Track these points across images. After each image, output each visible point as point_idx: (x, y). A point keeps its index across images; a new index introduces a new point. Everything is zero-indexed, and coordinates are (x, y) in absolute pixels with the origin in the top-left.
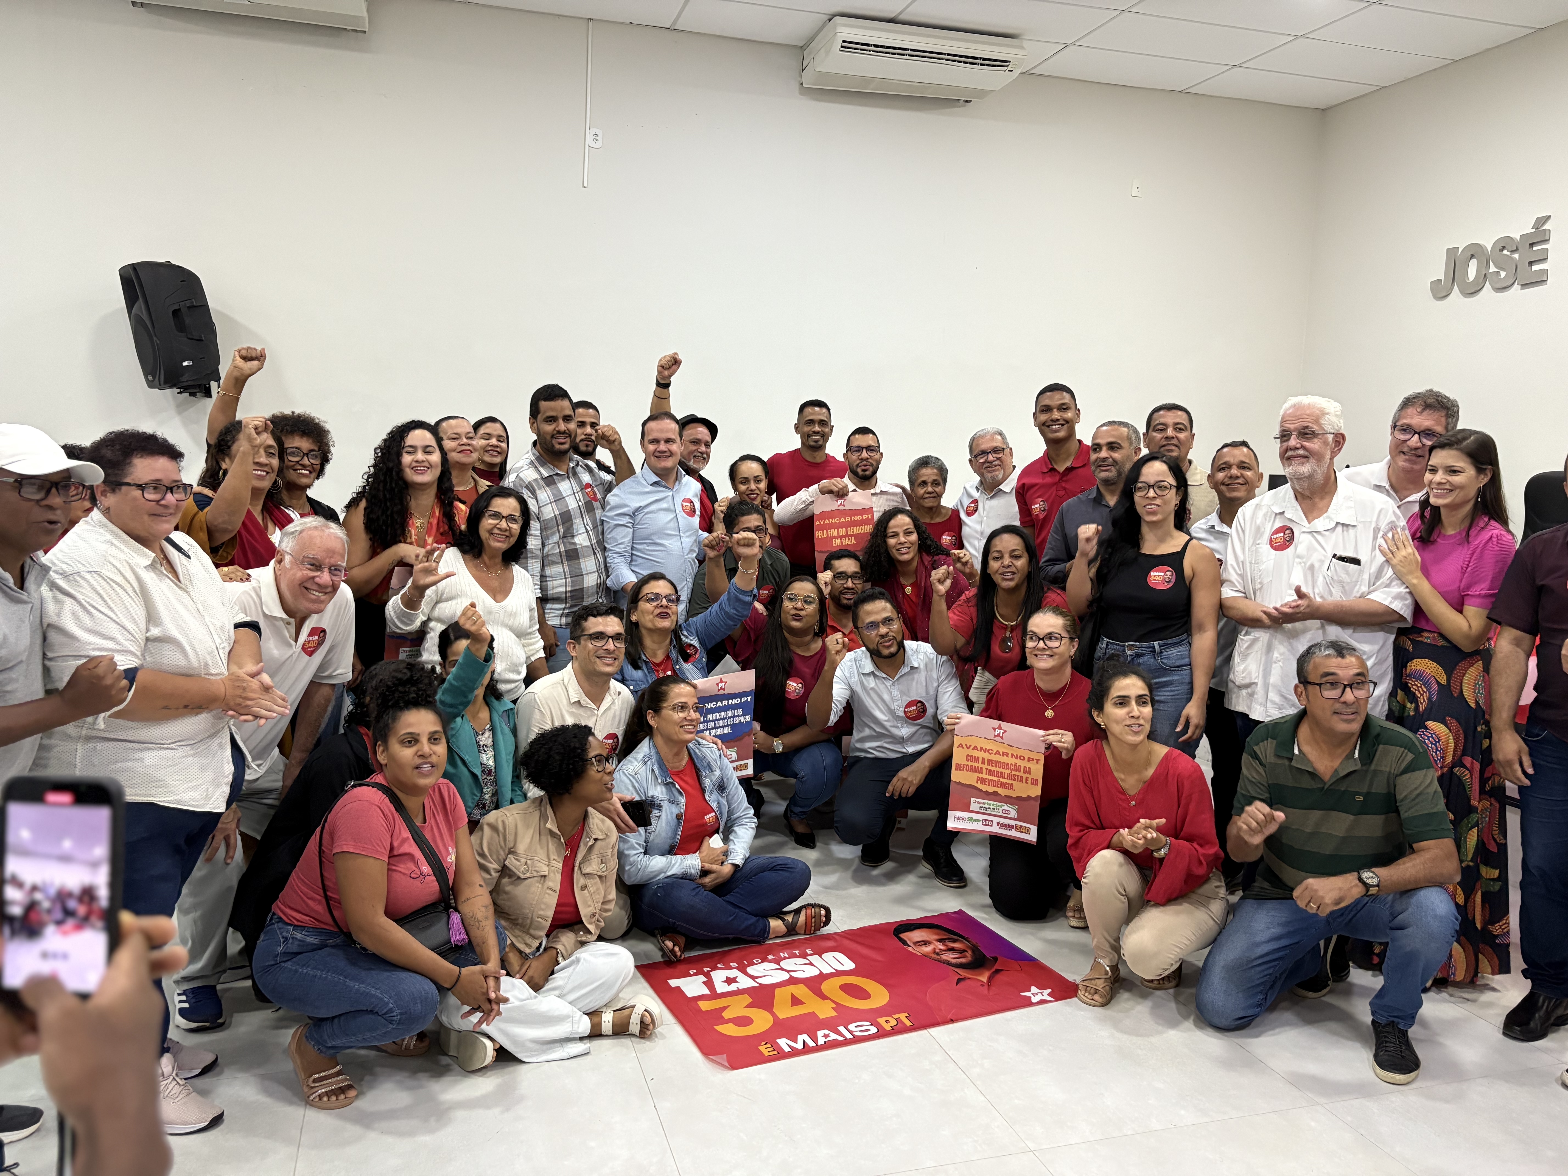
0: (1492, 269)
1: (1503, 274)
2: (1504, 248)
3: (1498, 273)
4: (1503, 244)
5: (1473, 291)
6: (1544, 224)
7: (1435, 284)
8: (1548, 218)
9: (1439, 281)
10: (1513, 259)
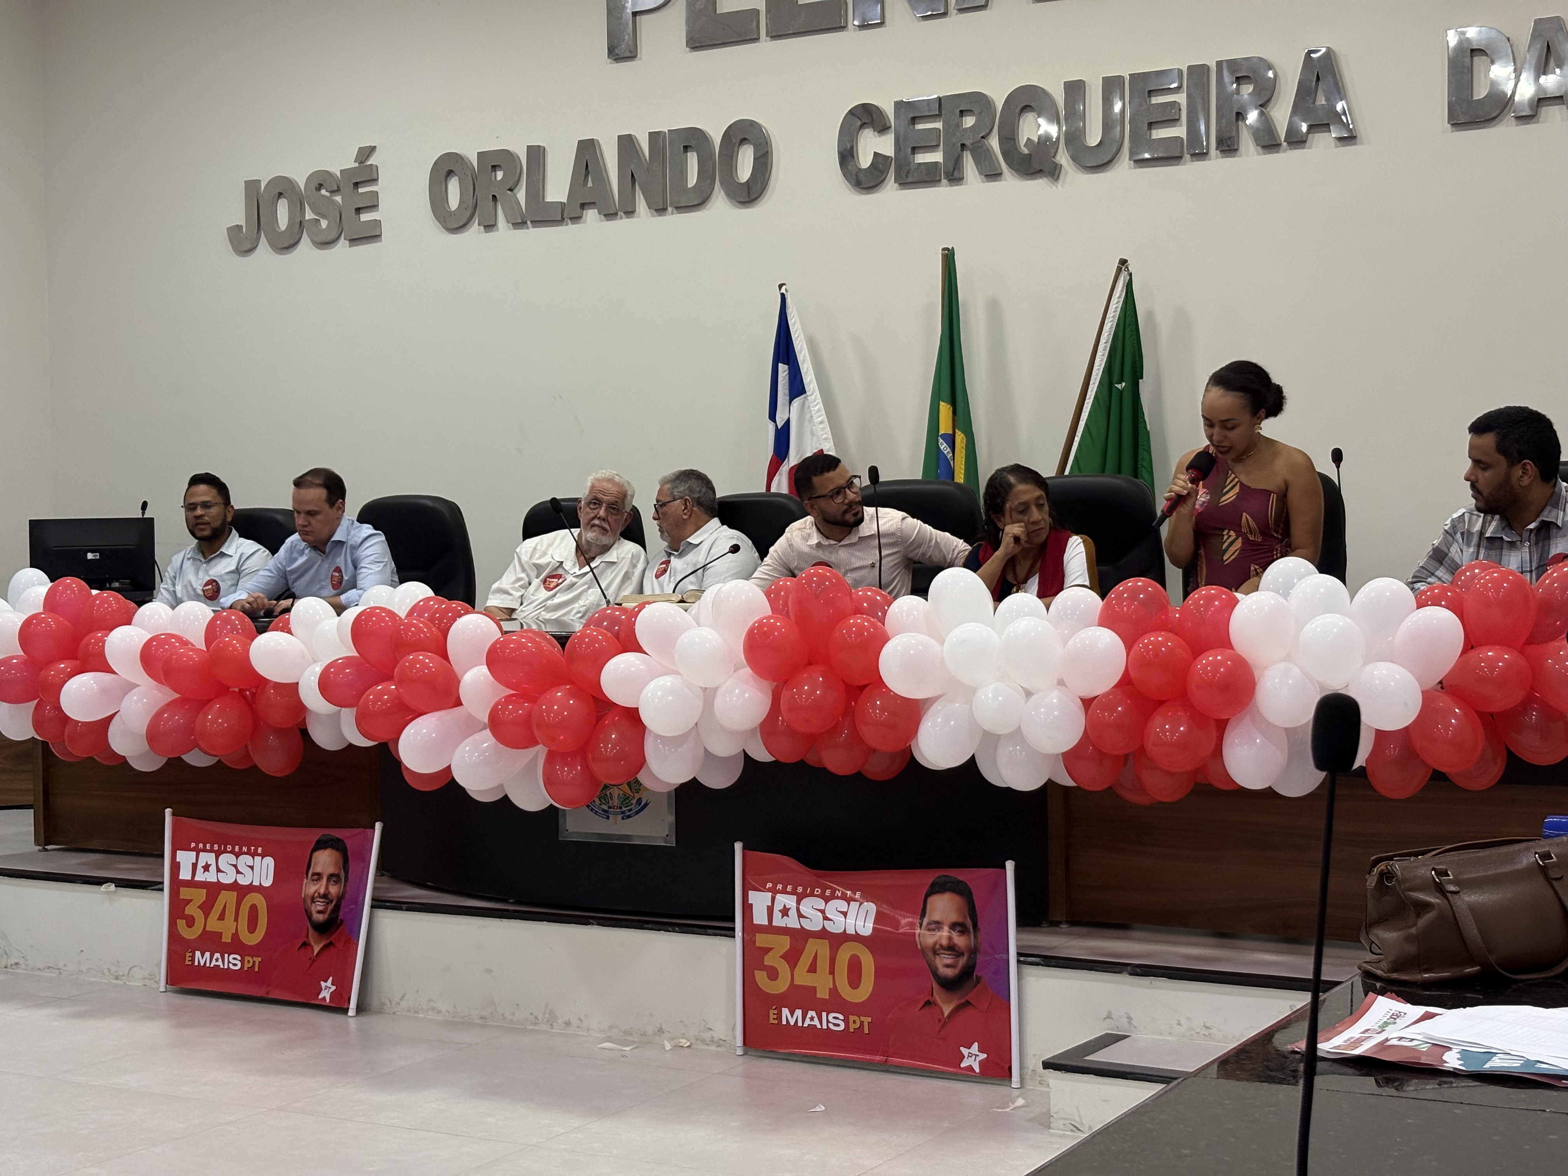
0: (309, 215)
1: (324, 224)
2: (320, 187)
3: (318, 221)
4: (320, 181)
5: (286, 245)
6: (369, 156)
7: (234, 232)
8: (373, 149)
9: (239, 227)
10: (335, 203)
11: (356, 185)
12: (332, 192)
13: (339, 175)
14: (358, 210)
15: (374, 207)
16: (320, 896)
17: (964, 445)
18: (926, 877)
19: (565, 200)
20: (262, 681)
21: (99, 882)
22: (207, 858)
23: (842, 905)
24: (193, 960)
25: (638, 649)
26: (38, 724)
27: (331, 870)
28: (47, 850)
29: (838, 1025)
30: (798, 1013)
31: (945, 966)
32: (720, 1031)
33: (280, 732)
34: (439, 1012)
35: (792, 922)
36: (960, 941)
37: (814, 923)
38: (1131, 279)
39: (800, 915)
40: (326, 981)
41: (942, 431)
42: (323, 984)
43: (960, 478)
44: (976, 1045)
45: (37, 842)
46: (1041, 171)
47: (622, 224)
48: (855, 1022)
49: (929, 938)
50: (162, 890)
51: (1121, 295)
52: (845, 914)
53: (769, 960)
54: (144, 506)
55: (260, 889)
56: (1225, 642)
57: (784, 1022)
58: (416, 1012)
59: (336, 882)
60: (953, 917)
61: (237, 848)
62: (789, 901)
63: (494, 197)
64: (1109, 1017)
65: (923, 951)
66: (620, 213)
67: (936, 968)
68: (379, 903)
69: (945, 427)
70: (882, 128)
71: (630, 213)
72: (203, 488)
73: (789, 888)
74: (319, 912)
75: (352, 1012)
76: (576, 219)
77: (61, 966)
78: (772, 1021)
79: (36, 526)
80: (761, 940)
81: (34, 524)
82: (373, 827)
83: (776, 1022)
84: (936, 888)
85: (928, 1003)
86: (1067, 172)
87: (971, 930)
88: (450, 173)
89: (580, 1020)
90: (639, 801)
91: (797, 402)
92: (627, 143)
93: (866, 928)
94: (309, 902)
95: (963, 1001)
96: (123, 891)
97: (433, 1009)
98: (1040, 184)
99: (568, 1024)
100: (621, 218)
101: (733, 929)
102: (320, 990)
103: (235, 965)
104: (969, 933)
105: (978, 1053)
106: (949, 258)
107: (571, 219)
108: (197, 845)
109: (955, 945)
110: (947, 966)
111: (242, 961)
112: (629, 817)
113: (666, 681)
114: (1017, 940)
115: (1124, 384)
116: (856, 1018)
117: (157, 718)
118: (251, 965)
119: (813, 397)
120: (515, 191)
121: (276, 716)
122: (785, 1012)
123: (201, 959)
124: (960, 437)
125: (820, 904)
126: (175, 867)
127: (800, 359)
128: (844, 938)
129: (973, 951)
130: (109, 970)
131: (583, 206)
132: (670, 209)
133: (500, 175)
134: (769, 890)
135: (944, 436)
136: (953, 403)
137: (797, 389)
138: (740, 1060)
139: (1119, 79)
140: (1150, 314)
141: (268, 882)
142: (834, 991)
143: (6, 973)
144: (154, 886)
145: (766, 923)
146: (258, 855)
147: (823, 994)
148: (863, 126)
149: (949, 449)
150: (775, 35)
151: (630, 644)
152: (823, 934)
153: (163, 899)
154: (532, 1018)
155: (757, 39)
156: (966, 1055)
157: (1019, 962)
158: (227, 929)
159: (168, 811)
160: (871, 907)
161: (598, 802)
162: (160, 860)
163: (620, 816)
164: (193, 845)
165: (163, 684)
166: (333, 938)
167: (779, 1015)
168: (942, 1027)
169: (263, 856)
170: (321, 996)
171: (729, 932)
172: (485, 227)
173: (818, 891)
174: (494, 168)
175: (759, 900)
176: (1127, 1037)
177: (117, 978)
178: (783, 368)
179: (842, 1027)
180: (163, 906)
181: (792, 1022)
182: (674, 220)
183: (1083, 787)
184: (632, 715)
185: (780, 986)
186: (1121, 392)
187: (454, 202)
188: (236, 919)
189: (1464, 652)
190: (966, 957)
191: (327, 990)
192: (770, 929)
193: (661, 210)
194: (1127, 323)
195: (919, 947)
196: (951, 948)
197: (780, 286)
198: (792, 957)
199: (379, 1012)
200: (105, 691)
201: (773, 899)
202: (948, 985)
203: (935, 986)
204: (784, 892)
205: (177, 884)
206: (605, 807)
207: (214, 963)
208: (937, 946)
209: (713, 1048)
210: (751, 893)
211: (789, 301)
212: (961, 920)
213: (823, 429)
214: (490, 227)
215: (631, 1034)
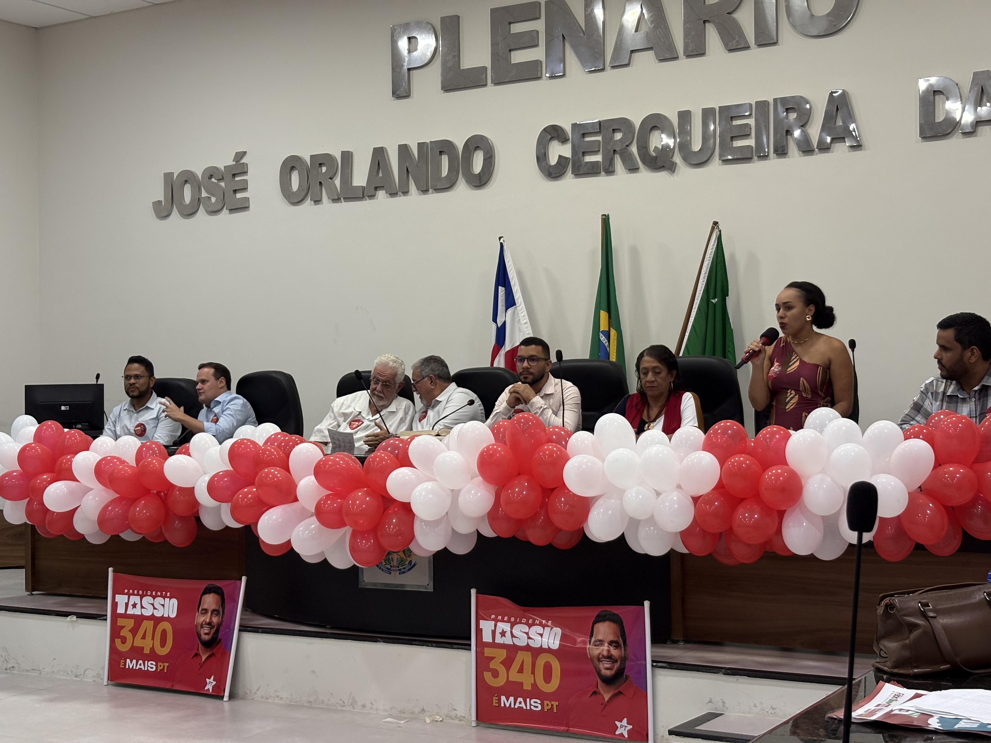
0: (204, 194)
1: (213, 200)
2: (211, 176)
3: (209, 198)
4: (211, 173)
5: (190, 213)
6: (242, 158)
7: (157, 205)
8: (245, 153)
9: (160, 202)
10: (220, 187)
11: (234, 175)
12: (219, 180)
13: (223, 169)
14: (235, 191)
15: (245, 189)
16: (206, 624)
17: (616, 338)
18: (593, 612)
19: (365, 185)
20: (171, 486)
21: (66, 614)
22: (135, 599)
23: (540, 629)
24: (125, 665)
25: (410, 465)
26: (29, 514)
27: (214, 607)
28: (33, 595)
29: (537, 707)
30: (512, 699)
31: (606, 669)
32: (461, 712)
33: (182, 518)
34: (282, 699)
35: (508, 640)
36: (615, 652)
37: (522, 641)
38: (720, 235)
39: (513, 636)
40: (210, 679)
41: (602, 329)
42: (208, 680)
43: (613, 358)
44: (625, 720)
45: (27, 590)
46: (663, 166)
47: (400, 200)
48: (548, 704)
49: (596, 651)
50: (106, 620)
51: (714, 244)
52: (541, 635)
53: (492, 665)
54: (98, 376)
55: (168, 619)
56: (782, 461)
57: (502, 705)
58: (267, 698)
59: (217, 615)
60: (611, 638)
61: (154, 593)
62: (506, 627)
63: (320, 183)
64: (710, 702)
65: (592, 660)
66: (400, 193)
67: (600, 670)
68: (244, 628)
69: (604, 326)
70: (564, 140)
71: (406, 193)
72: (136, 365)
73: (506, 619)
74: (206, 634)
75: (226, 698)
76: (372, 196)
77: (41, 668)
78: (494, 704)
79: (29, 389)
80: (488, 652)
81: (27, 387)
82: (241, 580)
83: (497, 705)
84: (600, 619)
85: (595, 693)
86: (680, 168)
87: (622, 645)
88: (293, 168)
89: (371, 703)
90: (410, 562)
91: (510, 311)
92: (404, 150)
93: (555, 644)
94: (199, 627)
95: (617, 691)
96: (81, 621)
97: (278, 697)
98: (663, 175)
99: (364, 706)
100: (400, 196)
101: (470, 645)
102: (206, 684)
103: (152, 668)
104: (621, 647)
105: (626, 725)
106: (606, 221)
107: (368, 196)
108: (129, 591)
109: (612, 655)
110: (607, 669)
111: (156, 666)
112: (404, 573)
113: (428, 485)
114: (652, 652)
115: (716, 300)
116: (548, 702)
117: (105, 509)
118: (162, 668)
119: (520, 307)
120: (334, 179)
121: (180, 509)
122: (503, 698)
123: (131, 664)
124: (613, 332)
125: (526, 628)
126: (115, 605)
127: (512, 283)
128: (541, 650)
129: (624, 659)
130: (72, 672)
131: (376, 188)
132: (430, 190)
133: (324, 169)
134: (493, 620)
135: (603, 332)
136: (609, 311)
137: (510, 302)
138: (474, 730)
139: (712, 110)
140: (732, 256)
141: (173, 615)
142: (534, 685)
143: (6, 673)
144: (101, 617)
145: (491, 641)
146: (168, 597)
147: (527, 687)
148: (552, 138)
149: (606, 340)
150: (497, 83)
151: (405, 462)
152: (528, 648)
153: (106, 626)
154: (341, 702)
155: (485, 85)
156: (619, 727)
157: (653, 666)
158: (147, 645)
159: (111, 569)
160: (558, 631)
161: (384, 563)
162: (105, 601)
163: (398, 572)
164: (126, 591)
165: (108, 488)
166: (214, 651)
167: (499, 700)
168: (604, 708)
169: (170, 598)
170: (206, 688)
171: (467, 647)
172: (315, 201)
173: (524, 620)
174: (321, 165)
175: (487, 626)
176: (722, 714)
177: (77, 677)
178: (501, 289)
179: (540, 708)
180: (106, 630)
181: (508, 705)
182: (433, 197)
183: (692, 553)
184: (406, 507)
185: (500, 682)
186: (715, 305)
187: (295, 185)
188: (153, 639)
189: (934, 468)
190: (619, 663)
191: (210, 684)
192: (494, 645)
193: (425, 191)
194: (718, 261)
195: (589, 656)
196: (609, 657)
197: (500, 238)
198: (507, 663)
199: (244, 699)
200: (71, 492)
201: (495, 626)
202: (608, 681)
203: (599, 681)
204: (503, 621)
205: (115, 616)
206: (389, 567)
207: (138, 667)
208: (601, 656)
209: (457, 722)
210: (482, 622)
211: (505, 247)
212: (616, 639)
213: (527, 327)
214: (317, 201)
215: (404, 713)
